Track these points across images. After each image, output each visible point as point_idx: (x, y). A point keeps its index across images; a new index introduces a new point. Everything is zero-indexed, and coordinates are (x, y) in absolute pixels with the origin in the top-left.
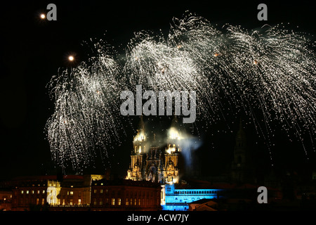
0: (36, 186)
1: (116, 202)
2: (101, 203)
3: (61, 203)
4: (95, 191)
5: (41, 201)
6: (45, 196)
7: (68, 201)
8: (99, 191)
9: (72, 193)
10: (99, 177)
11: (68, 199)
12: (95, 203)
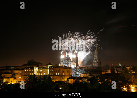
0: (30, 68)
1: (57, 74)
2: (52, 74)
3: (39, 74)
4: (50, 70)
5: (32, 74)
6: (33, 72)
7: (41, 74)
8: (51, 70)
9: (42, 71)
10: (51, 66)
11: (41, 73)
12: (50, 74)
